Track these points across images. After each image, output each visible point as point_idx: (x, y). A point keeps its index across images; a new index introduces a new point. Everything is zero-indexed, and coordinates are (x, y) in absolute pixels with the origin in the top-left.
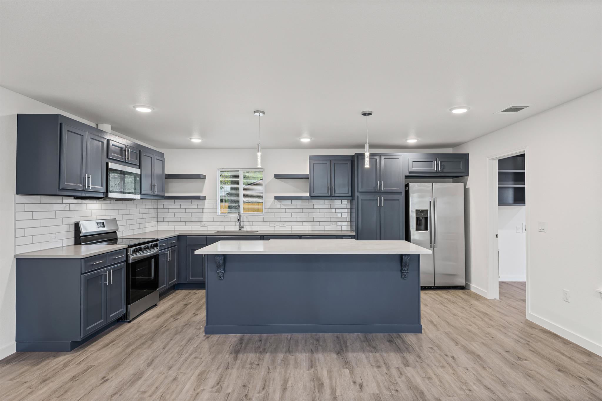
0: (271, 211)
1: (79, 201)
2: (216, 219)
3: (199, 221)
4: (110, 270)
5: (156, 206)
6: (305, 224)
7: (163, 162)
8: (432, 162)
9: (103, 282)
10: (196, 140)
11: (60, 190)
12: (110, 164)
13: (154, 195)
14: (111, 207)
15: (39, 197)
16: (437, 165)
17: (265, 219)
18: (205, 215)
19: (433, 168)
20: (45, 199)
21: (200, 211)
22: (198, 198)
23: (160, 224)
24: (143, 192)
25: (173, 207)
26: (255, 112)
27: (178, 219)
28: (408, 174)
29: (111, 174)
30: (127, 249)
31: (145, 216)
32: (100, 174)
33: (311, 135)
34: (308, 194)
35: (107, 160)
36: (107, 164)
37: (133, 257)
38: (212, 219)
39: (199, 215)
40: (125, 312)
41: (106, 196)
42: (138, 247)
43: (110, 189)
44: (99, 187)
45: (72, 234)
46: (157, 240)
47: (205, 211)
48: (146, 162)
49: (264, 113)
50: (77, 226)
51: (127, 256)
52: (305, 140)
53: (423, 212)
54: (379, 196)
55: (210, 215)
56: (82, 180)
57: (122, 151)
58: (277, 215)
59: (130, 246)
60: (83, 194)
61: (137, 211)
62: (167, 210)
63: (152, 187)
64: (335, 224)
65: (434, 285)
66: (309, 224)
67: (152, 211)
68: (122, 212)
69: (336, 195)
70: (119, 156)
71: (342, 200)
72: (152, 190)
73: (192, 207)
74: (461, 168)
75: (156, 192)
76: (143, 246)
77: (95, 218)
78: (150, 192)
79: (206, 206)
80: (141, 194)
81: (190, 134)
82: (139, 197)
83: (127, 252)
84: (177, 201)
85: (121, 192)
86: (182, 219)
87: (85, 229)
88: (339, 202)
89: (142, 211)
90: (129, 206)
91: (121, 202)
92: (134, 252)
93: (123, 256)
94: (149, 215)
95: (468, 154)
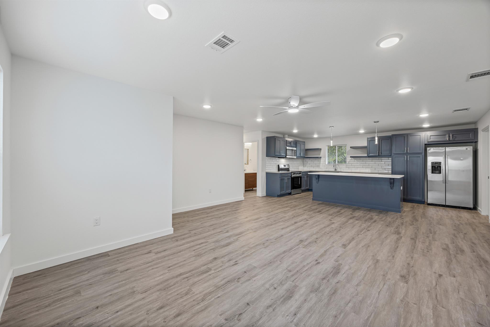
0: (350, 163)
1: (279, 159)
2: (325, 166)
3: (318, 166)
4: (286, 178)
5: (303, 161)
6: (367, 169)
7: (304, 145)
8: (446, 135)
9: (285, 181)
10: (316, 136)
11: (275, 155)
12: (287, 147)
13: (301, 157)
14: (288, 161)
15: (270, 157)
16: (449, 137)
17: (347, 166)
18: (321, 164)
19: (446, 139)
20: (272, 158)
21: (319, 163)
22: (318, 158)
23: (304, 167)
24: (297, 156)
25: (309, 161)
26: (330, 127)
27: (311, 166)
28: (427, 143)
29: (287, 150)
30: (291, 173)
31: (299, 164)
32: (284, 151)
33: (365, 129)
34: (366, 155)
35: (286, 146)
36: (286, 147)
37: (293, 176)
38: (324, 166)
39: (319, 164)
40: (290, 192)
41: (286, 157)
42: (294, 173)
43: (287, 155)
44: (283, 154)
45: (277, 168)
46: (301, 172)
47: (321, 163)
48: (298, 145)
49: (333, 127)
50: (279, 165)
51: (291, 175)
52: (362, 131)
53: (437, 163)
54: (406, 155)
55: (323, 164)
56: (280, 153)
57: (290, 143)
58: (352, 165)
59: (292, 172)
60: (280, 157)
61: (296, 162)
62: (307, 162)
63: (300, 154)
64: (384, 169)
65: (446, 204)
66: (369, 169)
67: (302, 162)
68: (291, 162)
69: (382, 155)
70: (289, 145)
71: (388, 157)
72: (300, 155)
73: (316, 162)
74: (471, 137)
75: (302, 155)
76: (296, 173)
77: (283, 164)
78: (300, 156)
79: (321, 161)
80: (296, 156)
81: (313, 134)
82: (296, 157)
83: (291, 174)
84: (311, 159)
85: (292, 156)
86: (312, 166)
87: (281, 167)
88: (387, 158)
89: (298, 162)
90: (294, 161)
91: (291, 159)
92: (293, 174)
93: (290, 175)
94: (300, 164)
95: (478, 128)
